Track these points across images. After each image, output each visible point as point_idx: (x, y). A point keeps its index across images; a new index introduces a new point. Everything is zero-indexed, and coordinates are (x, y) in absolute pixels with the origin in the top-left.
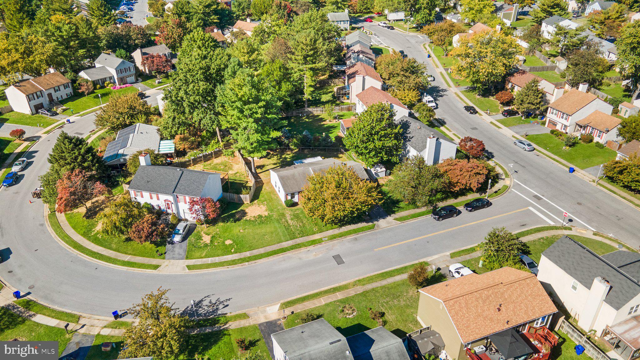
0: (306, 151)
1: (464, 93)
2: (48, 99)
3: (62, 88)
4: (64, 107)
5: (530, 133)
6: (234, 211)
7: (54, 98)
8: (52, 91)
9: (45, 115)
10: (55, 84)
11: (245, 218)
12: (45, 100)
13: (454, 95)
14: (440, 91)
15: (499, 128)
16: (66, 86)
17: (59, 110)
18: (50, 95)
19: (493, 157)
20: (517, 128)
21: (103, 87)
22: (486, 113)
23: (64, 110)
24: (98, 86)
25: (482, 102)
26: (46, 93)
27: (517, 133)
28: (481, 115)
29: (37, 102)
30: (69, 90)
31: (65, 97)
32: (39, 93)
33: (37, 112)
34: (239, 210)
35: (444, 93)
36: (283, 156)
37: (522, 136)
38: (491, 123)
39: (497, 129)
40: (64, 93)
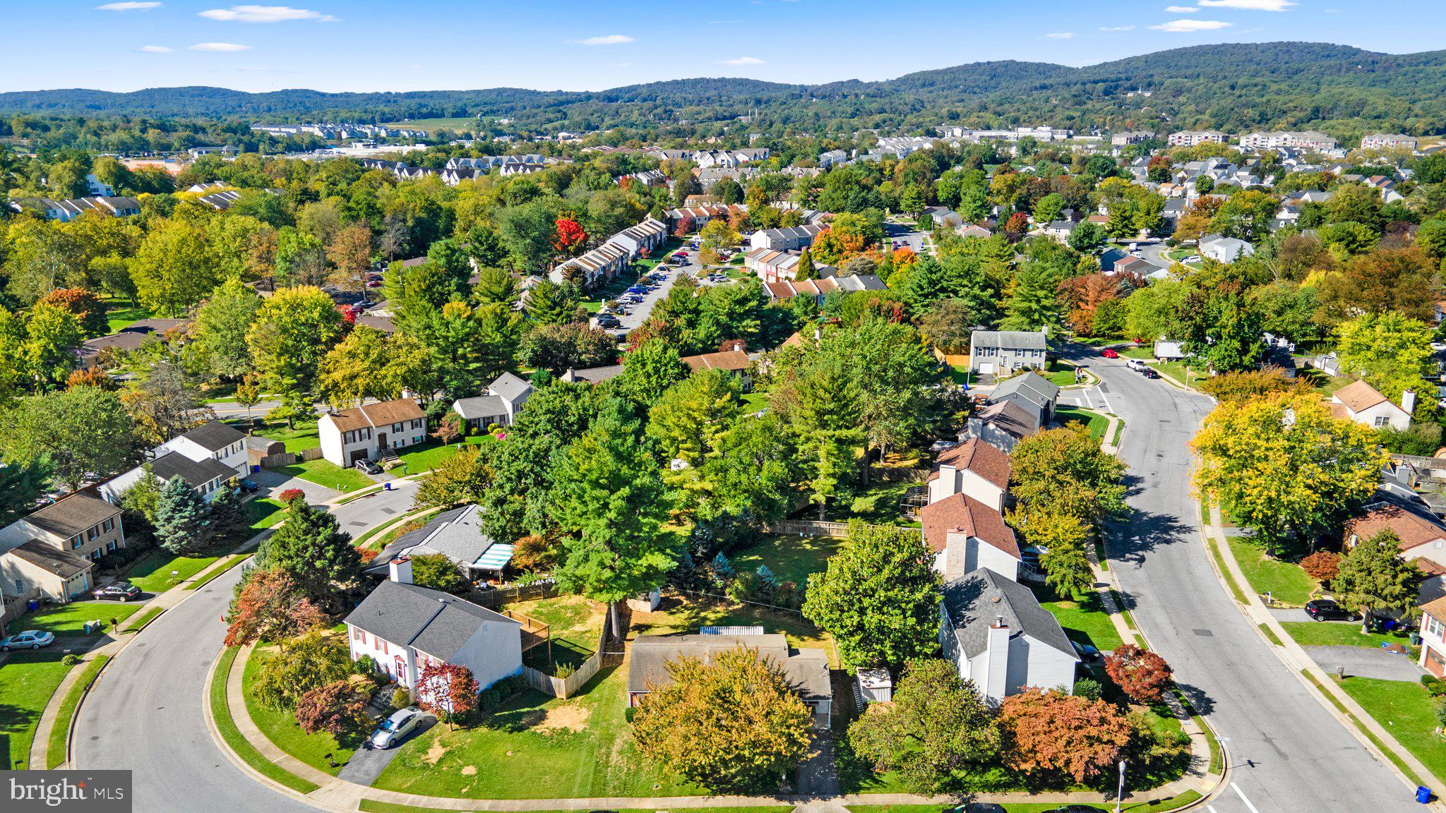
0: (757, 613)
1: (1235, 543)
2: (377, 443)
3: (407, 426)
4: (398, 461)
5: (1361, 673)
6: (526, 710)
7: (390, 442)
8: (388, 430)
9: (362, 471)
10: (398, 418)
11: (533, 729)
12: (371, 445)
13: (1205, 544)
14: (1172, 528)
15: (1277, 641)
16: (415, 424)
17: (387, 466)
18: (382, 437)
19: (1208, 710)
20: (1329, 655)
21: (483, 432)
22: (1265, 601)
23: (395, 466)
24: (475, 430)
25: (1270, 572)
26: (376, 432)
27: (1321, 665)
28: (1246, 602)
29: (358, 446)
30: (420, 432)
31: (409, 443)
32: (364, 431)
33: (353, 465)
34: (537, 709)
35: (1182, 536)
36: (703, 614)
37: (1330, 676)
38: (1264, 627)
39: (1268, 642)
40: (410, 435)
